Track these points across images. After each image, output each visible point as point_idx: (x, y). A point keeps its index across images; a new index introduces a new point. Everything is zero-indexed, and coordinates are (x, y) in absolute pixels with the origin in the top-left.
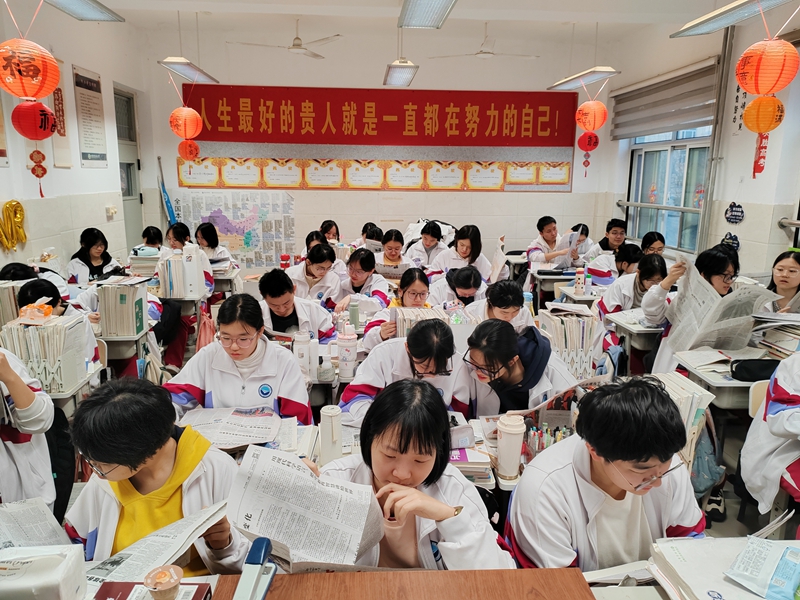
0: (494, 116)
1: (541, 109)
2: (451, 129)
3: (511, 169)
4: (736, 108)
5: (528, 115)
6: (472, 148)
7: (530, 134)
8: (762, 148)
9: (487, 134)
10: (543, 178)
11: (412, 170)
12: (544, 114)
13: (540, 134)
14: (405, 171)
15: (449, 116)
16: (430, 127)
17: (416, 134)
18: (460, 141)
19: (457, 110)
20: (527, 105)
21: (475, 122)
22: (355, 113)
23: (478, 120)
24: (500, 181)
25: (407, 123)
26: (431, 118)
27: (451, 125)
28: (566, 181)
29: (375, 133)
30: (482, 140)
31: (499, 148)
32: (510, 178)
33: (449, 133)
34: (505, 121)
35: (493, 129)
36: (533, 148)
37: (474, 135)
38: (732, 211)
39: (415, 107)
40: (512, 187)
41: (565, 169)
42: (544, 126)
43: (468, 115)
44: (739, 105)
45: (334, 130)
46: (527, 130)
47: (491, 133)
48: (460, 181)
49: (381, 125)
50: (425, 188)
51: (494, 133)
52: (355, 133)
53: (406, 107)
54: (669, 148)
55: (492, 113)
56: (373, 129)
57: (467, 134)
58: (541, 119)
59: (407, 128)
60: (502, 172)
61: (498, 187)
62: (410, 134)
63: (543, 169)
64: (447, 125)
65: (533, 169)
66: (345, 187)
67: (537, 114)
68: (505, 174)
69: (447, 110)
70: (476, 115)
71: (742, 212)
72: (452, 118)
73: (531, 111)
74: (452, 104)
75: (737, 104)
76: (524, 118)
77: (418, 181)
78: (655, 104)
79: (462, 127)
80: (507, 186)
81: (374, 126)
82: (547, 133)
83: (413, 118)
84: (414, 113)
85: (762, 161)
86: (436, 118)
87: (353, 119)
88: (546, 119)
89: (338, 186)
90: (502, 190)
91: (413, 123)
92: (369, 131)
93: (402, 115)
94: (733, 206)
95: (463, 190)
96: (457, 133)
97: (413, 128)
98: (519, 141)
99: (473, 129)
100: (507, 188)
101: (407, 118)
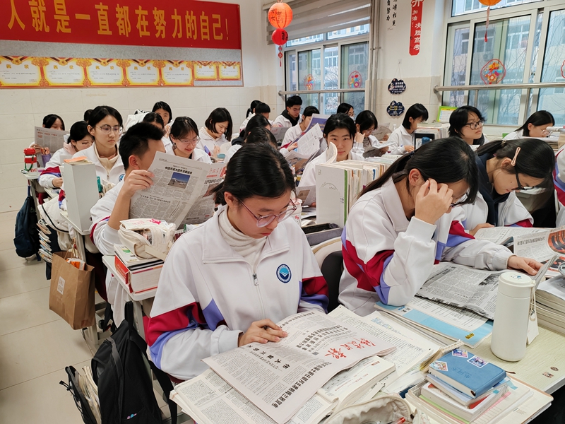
0: (178, 21)
1: (214, 16)
2: (143, 30)
3: (197, 67)
4: (389, 10)
5: (204, 21)
6: (163, 48)
7: (208, 37)
8: (416, 37)
9: (174, 35)
10: (222, 75)
11: (112, 68)
12: (216, 21)
13: (216, 38)
14: (105, 69)
15: (139, 18)
16: (123, 27)
17: (110, 33)
18: (152, 41)
19: (146, 13)
20: (203, 13)
21: (162, 25)
22: (44, 9)
23: (165, 23)
24: (190, 78)
25: (101, 22)
26: (123, 19)
27: (142, 26)
28: (239, 77)
29: (69, 31)
30: (170, 42)
31: (186, 49)
32: (198, 75)
33: (142, 34)
34: (188, 25)
35: (178, 32)
36: (212, 49)
37: (163, 36)
38: (395, 85)
39: (106, 7)
40: (200, 83)
41: (237, 67)
42: (218, 31)
43: (155, 18)
44: (391, 7)
45: (23, 26)
46: (205, 34)
47: (177, 36)
48: (157, 77)
49: (73, 23)
50: (126, 85)
51: (180, 36)
52: (47, 29)
53: (97, 7)
54: (322, 47)
55: (176, 17)
56: (66, 27)
57: (157, 35)
58: (215, 25)
59: (101, 27)
60: (190, 70)
61: (189, 83)
62: (104, 33)
63: (222, 68)
64: (138, 26)
65: (214, 67)
66: (44, 85)
67: (212, 21)
68: (193, 71)
69: (137, 12)
70: (162, 18)
71: (404, 85)
72: (142, 20)
73: (207, 18)
74: (140, 7)
75: (389, 7)
76: (202, 24)
77: (119, 79)
78: (310, 12)
79: (151, 28)
80: (195, 82)
81: (67, 24)
82: (220, 38)
83: (106, 18)
84: (105, 13)
85: (417, 46)
86: (127, 19)
87: (43, 15)
88: (219, 25)
89: (37, 84)
90: (192, 85)
91: (107, 22)
92: (63, 28)
93: (94, 13)
94: (395, 81)
95: (160, 86)
96: (148, 34)
97: (107, 27)
98: (200, 43)
99: (162, 31)
100: (196, 83)
101: (100, 18)
